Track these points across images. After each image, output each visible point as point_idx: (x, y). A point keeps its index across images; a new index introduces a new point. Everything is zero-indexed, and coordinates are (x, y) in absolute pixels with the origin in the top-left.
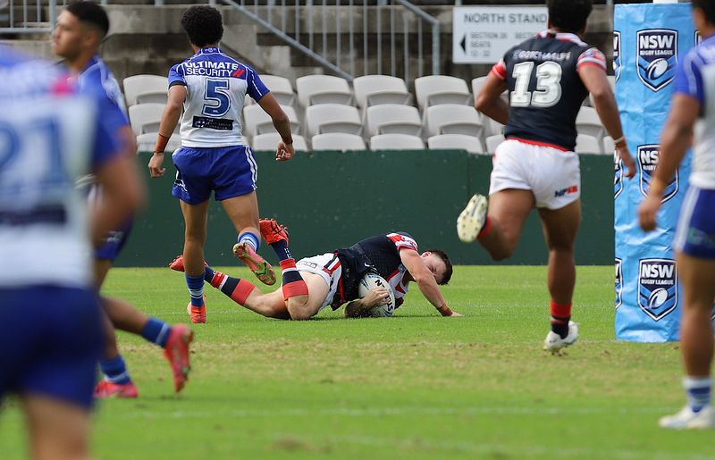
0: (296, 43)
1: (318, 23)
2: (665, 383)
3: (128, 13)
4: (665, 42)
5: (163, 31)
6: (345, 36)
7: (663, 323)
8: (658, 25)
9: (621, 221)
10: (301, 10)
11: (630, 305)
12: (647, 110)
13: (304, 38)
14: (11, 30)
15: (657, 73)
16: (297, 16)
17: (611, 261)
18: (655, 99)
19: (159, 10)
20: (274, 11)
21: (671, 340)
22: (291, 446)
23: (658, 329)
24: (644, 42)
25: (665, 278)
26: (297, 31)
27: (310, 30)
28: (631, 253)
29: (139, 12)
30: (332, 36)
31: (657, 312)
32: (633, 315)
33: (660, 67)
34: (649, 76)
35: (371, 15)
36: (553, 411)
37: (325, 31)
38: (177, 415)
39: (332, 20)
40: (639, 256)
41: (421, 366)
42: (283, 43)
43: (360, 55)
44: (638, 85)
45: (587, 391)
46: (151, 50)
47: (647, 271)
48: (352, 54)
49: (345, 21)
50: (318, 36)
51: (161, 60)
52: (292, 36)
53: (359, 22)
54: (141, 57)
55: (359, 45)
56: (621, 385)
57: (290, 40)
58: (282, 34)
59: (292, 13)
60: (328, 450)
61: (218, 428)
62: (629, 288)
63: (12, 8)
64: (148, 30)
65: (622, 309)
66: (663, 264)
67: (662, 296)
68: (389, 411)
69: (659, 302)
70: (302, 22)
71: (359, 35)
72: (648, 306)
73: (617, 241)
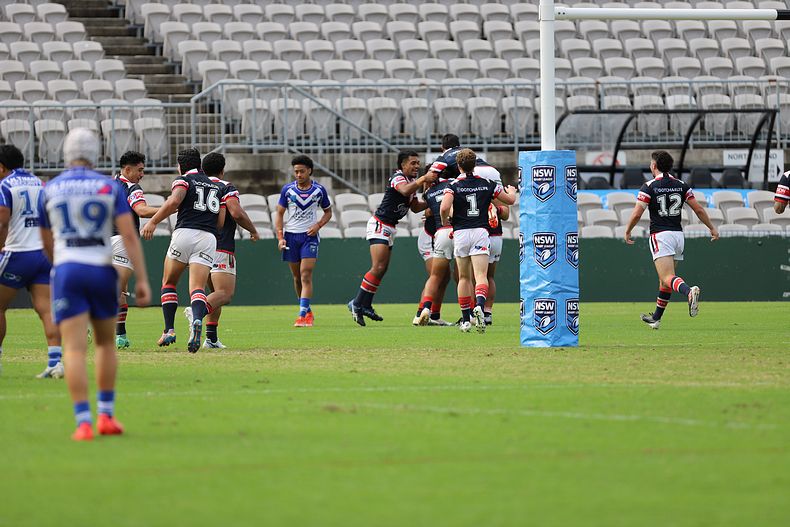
0: (335, 175)
1: (348, 164)
2: (549, 371)
3: (237, 158)
4: (548, 173)
5: (258, 169)
6: (363, 171)
7: (548, 336)
8: (544, 163)
9: (524, 277)
10: (338, 157)
11: (528, 326)
12: (538, 212)
13: (340, 173)
14: (169, 169)
15: (544, 191)
16: (336, 160)
17: (518, 300)
18: (542, 206)
19: (255, 156)
20: (322, 157)
21: (553, 346)
22: (333, 409)
23: (545, 339)
24: (536, 173)
25: (549, 310)
26: (336, 168)
27: (343, 168)
28: (530, 296)
29: (244, 158)
30: (356, 171)
31: (544, 330)
32: (531, 331)
33: (546, 188)
34: (539, 193)
35: (379, 159)
36: (484, 388)
37: (351, 168)
38: (267, 391)
39: (355, 161)
40: (535, 297)
41: (408, 362)
42: (327, 175)
43: (372, 182)
44: (533, 198)
45: (504, 376)
46: (251, 180)
47: (539, 306)
48: (368, 181)
49: (363, 162)
50: (348, 171)
51: (257, 186)
52: (333, 171)
53: (372, 163)
54: (245, 184)
55: (371, 176)
56: (524, 372)
57: (331, 173)
58: (327, 170)
59: (332, 158)
60: (354, 412)
61: (290, 399)
62: (528, 316)
63: (170, 156)
64: (249, 168)
65: (525, 328)
66: (548, 302)
67: (547, 320)
68: (389, 388)
69: (546, 324)
70: (338, 163)
71: (371, 171)
72: (540, 327)
73: (521, 289)
